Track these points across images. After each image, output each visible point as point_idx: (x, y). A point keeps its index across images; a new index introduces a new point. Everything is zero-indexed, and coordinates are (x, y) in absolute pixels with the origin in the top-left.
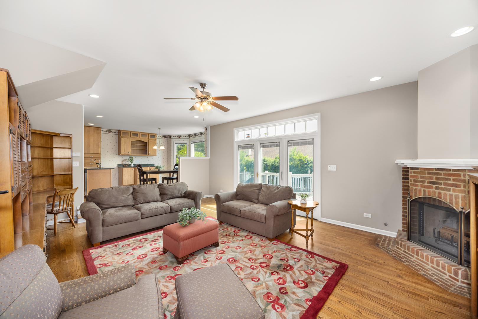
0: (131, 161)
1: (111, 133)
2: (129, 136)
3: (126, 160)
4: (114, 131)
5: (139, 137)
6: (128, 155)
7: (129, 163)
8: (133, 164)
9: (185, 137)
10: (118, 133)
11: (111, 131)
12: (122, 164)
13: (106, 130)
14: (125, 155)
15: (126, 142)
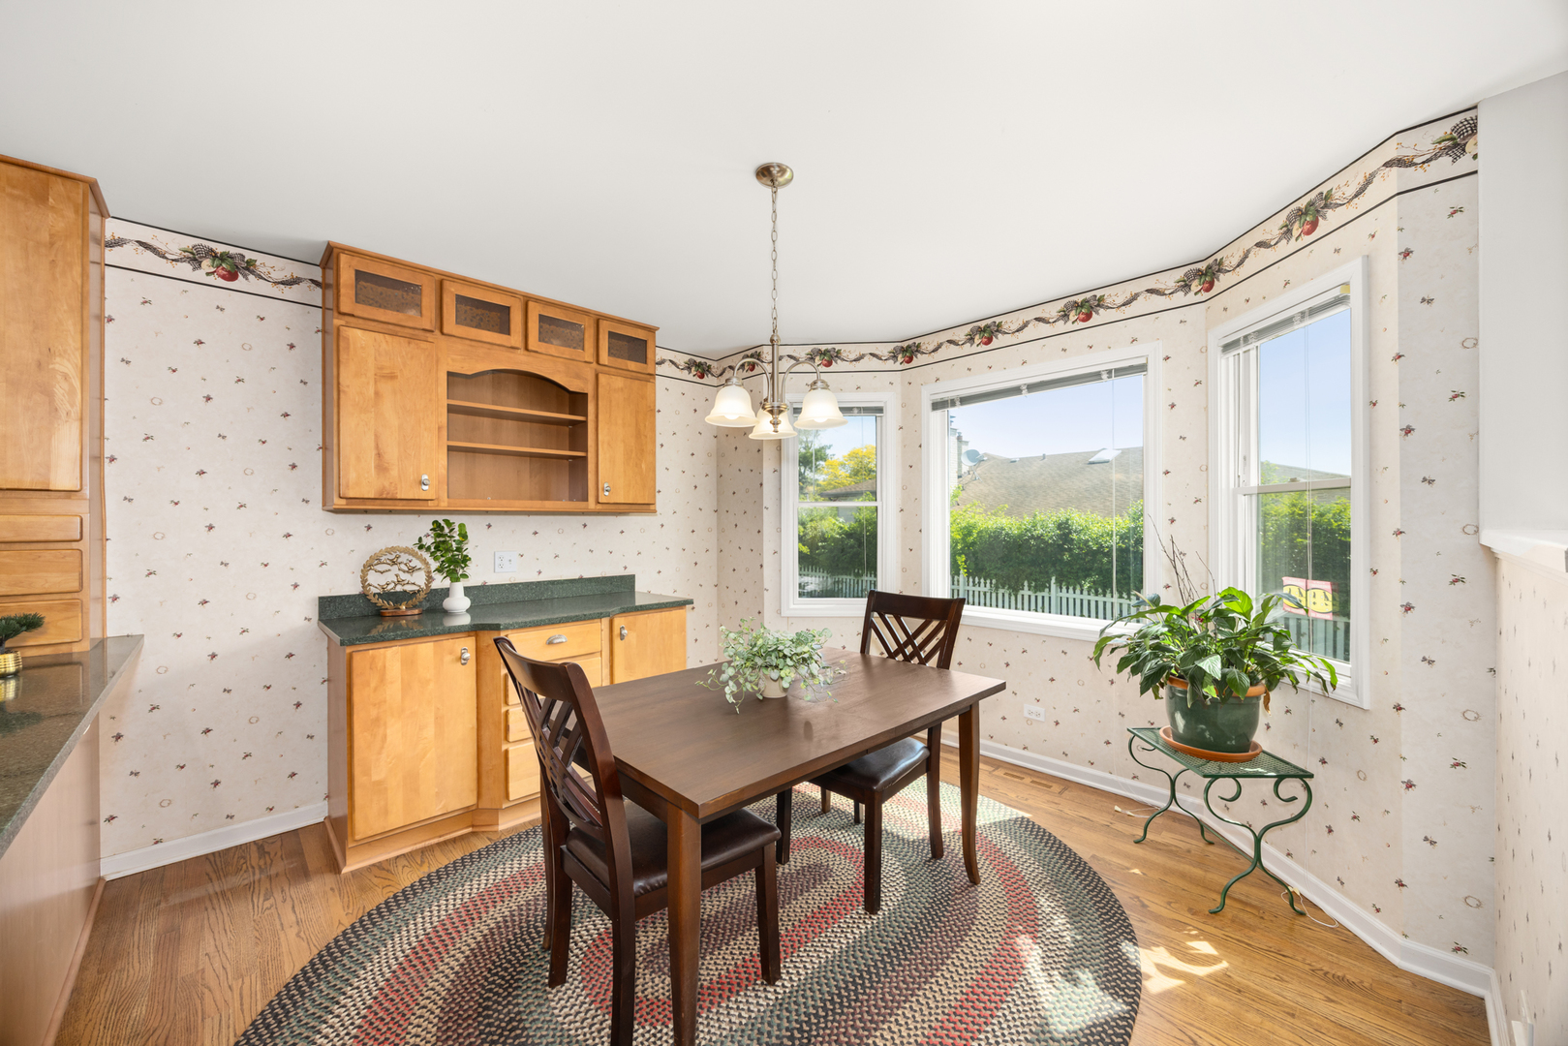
0: (454, 561)
1: (240, 283)
2: (428, 320)
3: (404, 558)
4: (284, 270)
5: (516, 338)
6: (413, 508)
7: (430, 579)
8: (468, 591)
9: (869, 363)
10: (316, 296)
11: (249, 267)
12: (364, 596)
13: (190, 242)
14: (384, 506)
15: (392, 377)
